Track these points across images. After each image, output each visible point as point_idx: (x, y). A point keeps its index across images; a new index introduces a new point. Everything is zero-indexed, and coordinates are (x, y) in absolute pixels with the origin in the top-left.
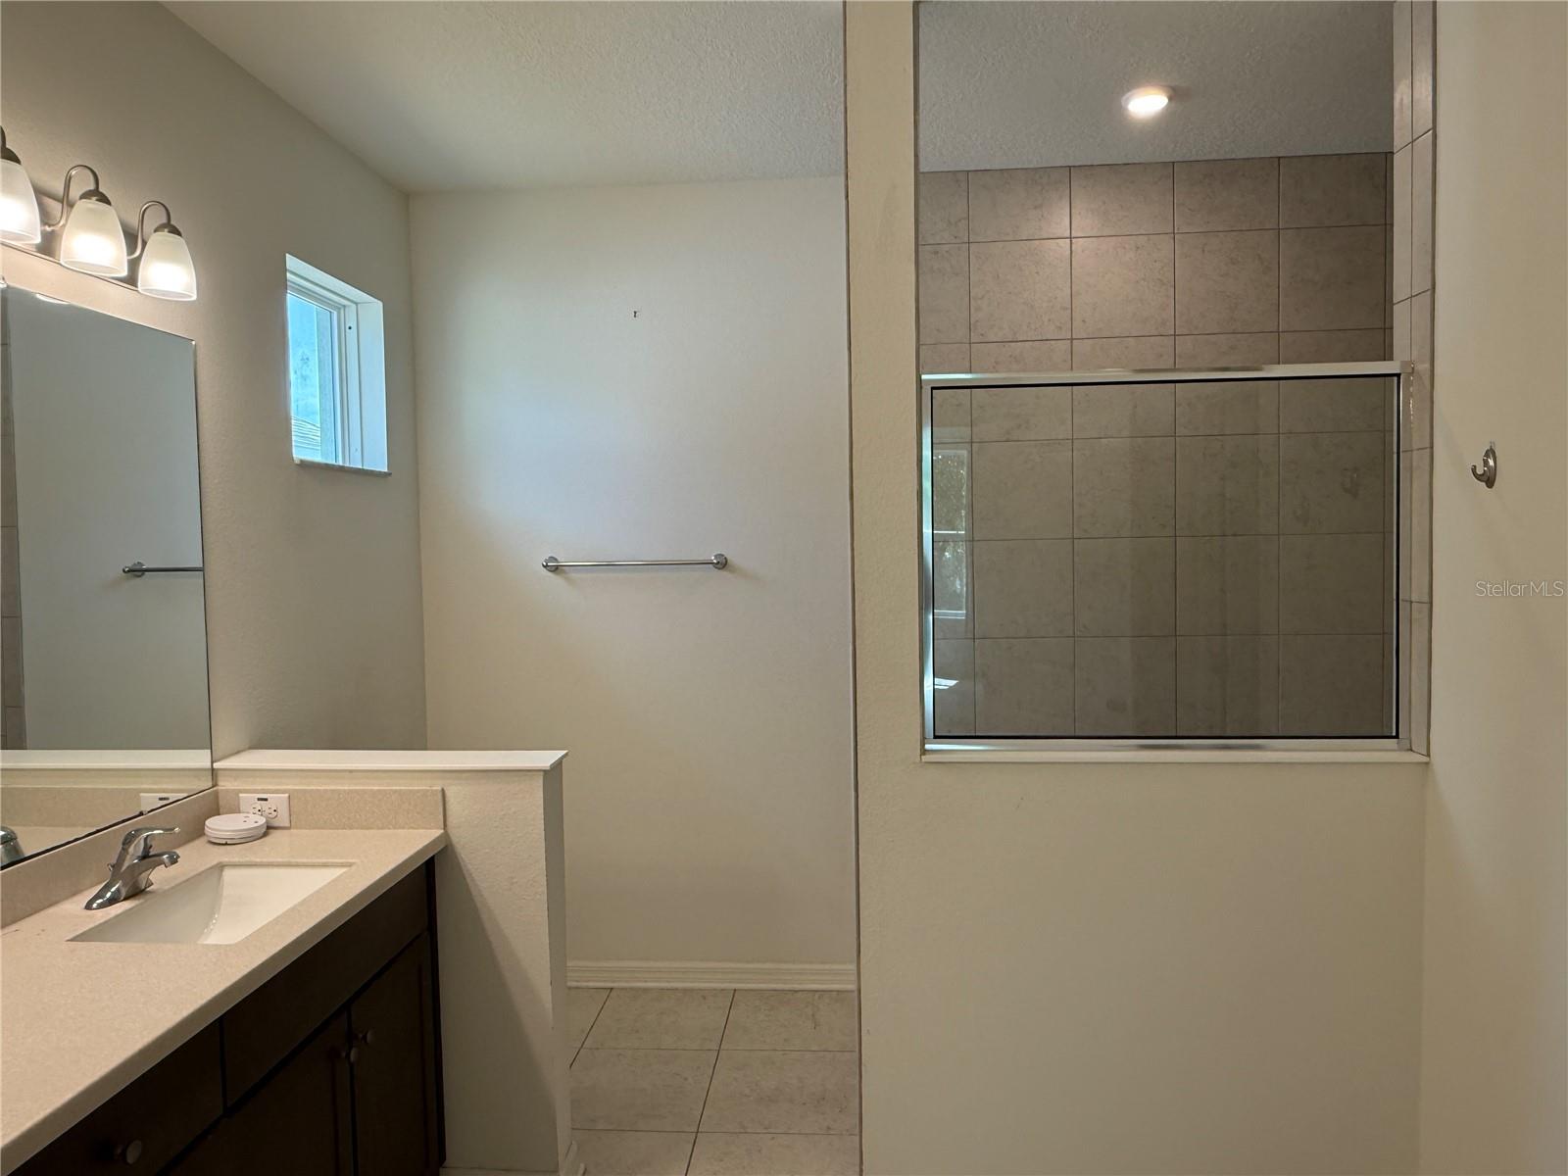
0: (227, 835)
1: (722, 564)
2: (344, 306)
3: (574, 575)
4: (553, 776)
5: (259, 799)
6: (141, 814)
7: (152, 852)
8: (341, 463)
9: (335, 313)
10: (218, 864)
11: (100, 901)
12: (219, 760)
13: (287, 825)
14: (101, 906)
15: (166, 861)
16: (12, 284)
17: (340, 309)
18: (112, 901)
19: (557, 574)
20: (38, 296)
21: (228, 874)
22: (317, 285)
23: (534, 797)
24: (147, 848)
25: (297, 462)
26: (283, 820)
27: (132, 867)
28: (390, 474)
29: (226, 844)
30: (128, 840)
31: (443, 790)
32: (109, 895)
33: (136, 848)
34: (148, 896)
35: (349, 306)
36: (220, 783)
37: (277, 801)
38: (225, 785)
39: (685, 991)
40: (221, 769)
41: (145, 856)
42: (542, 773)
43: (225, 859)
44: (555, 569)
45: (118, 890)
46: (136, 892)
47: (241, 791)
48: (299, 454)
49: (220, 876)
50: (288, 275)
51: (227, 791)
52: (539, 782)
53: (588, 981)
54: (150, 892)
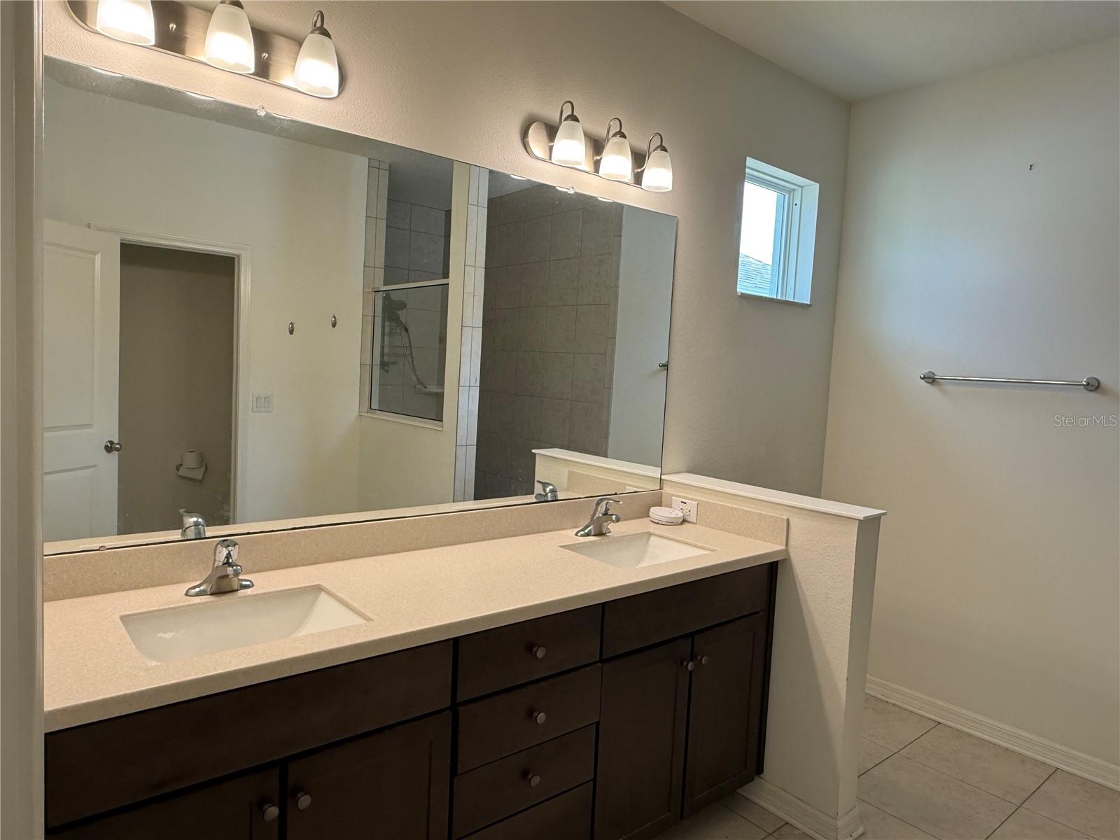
0: (661, 519)
1: (1094, 386)
2: (794, 190)
3: (949, 388)
4: (869, 528)
5: (682, 502)
6: (616, 494)
7: (610, 512)
8: (779, 298)
9: (787, 195)
10: (647, 532)
11: (582, 533)
12: (665, 474)
13: (695, 521)
14: (582, 536)
15: (614, 519)
16: (577, 191)
17: (790, 192)
18: (588, 535)
19: (934, 385)
20: (599, 198)
21: (653, 538)
22: (770, 175)
23: (849, 540)
24: (607, 509)
25: (739, 294)
26: (692, 518)
27: (599, 517)
28: (810, 305)
29: (658, 523)
30: (598, 504)
31: (788, 520)
32: (586, 531)
33: (602, 508)
34: (606, 537)
35: (796, 189)
36: (664, 488)
37: (692, 505)
38: (667, 490)
39: (1007, 749)
40: (665, 480)
41: (606, 514)
42: (857, 522)
43: (652, 531)
44: (930, 379)
45: (590, 530)
46: (600, 534)
47: (673, 495)
48: (741, 288)
49: (648, 540)
50: (747, 170)
51: (667, 493)
52: (854, 528)
53: (948, 720)
54: (608, 536)
